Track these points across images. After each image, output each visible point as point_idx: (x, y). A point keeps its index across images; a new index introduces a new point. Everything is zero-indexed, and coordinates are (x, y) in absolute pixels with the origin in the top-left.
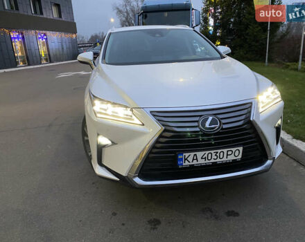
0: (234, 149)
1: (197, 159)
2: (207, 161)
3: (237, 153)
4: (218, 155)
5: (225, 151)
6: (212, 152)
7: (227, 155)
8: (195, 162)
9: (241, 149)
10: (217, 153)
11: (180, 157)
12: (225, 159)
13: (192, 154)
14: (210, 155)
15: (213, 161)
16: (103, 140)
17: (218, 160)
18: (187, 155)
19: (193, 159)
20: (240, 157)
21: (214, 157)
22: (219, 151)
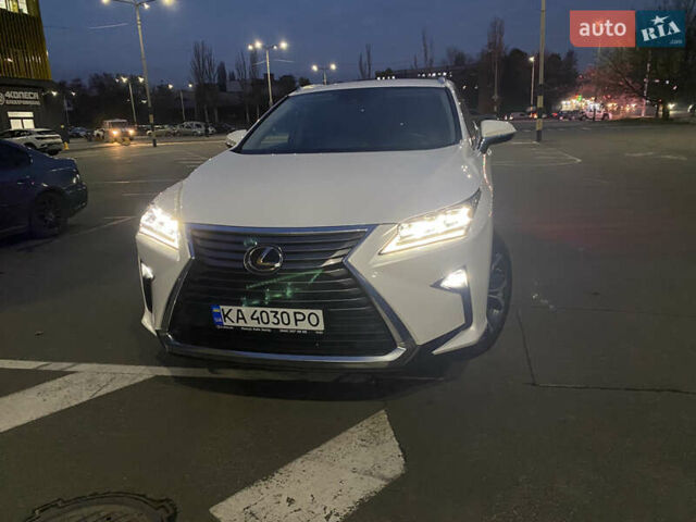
0: (307, 312)
1: (243, 318)
2: (262, 325)
3: (314, 321)
4: (279, 316)
5: (291, 311)
6: (268, 310)
7: (296, 320)
8: (241, 323)
9: (320, 313)
10: (277, 313)
11: (215, 310)
12: (292, 326)
13: (235, 309)
14: (264, 314)
15: (271, 326)
16: (147, 271)
17: (281, 326)
18: (226, 309)
19: (238, 318)
20: (321, 327)
21: (272, 319)
22: (280, 310)
